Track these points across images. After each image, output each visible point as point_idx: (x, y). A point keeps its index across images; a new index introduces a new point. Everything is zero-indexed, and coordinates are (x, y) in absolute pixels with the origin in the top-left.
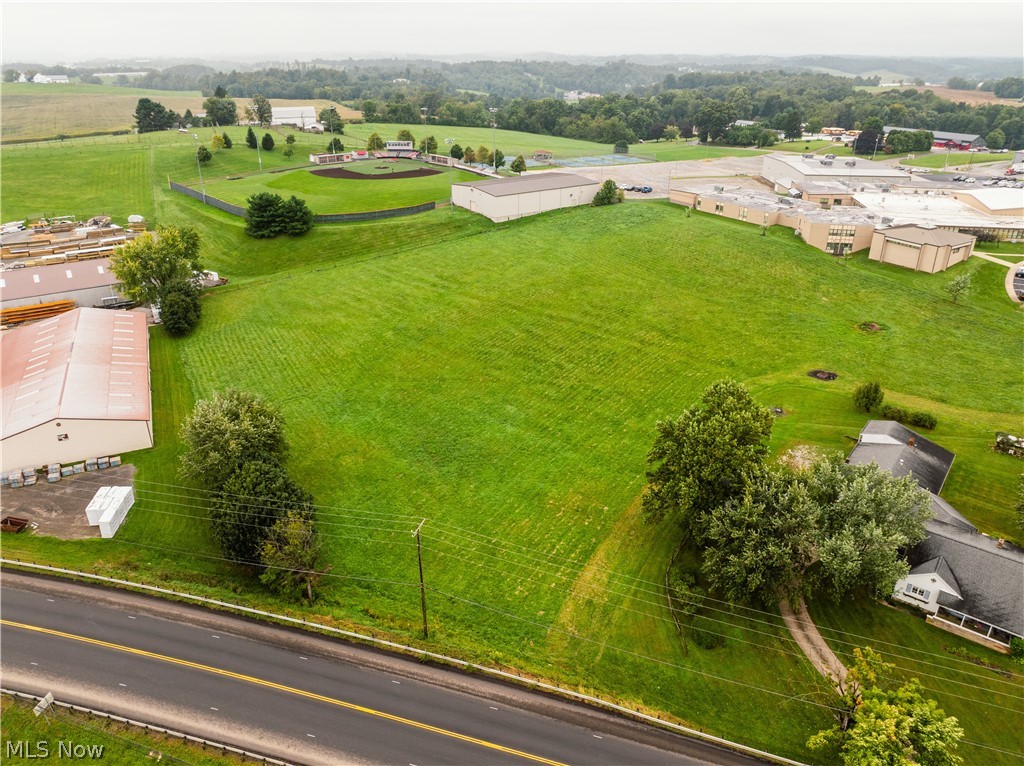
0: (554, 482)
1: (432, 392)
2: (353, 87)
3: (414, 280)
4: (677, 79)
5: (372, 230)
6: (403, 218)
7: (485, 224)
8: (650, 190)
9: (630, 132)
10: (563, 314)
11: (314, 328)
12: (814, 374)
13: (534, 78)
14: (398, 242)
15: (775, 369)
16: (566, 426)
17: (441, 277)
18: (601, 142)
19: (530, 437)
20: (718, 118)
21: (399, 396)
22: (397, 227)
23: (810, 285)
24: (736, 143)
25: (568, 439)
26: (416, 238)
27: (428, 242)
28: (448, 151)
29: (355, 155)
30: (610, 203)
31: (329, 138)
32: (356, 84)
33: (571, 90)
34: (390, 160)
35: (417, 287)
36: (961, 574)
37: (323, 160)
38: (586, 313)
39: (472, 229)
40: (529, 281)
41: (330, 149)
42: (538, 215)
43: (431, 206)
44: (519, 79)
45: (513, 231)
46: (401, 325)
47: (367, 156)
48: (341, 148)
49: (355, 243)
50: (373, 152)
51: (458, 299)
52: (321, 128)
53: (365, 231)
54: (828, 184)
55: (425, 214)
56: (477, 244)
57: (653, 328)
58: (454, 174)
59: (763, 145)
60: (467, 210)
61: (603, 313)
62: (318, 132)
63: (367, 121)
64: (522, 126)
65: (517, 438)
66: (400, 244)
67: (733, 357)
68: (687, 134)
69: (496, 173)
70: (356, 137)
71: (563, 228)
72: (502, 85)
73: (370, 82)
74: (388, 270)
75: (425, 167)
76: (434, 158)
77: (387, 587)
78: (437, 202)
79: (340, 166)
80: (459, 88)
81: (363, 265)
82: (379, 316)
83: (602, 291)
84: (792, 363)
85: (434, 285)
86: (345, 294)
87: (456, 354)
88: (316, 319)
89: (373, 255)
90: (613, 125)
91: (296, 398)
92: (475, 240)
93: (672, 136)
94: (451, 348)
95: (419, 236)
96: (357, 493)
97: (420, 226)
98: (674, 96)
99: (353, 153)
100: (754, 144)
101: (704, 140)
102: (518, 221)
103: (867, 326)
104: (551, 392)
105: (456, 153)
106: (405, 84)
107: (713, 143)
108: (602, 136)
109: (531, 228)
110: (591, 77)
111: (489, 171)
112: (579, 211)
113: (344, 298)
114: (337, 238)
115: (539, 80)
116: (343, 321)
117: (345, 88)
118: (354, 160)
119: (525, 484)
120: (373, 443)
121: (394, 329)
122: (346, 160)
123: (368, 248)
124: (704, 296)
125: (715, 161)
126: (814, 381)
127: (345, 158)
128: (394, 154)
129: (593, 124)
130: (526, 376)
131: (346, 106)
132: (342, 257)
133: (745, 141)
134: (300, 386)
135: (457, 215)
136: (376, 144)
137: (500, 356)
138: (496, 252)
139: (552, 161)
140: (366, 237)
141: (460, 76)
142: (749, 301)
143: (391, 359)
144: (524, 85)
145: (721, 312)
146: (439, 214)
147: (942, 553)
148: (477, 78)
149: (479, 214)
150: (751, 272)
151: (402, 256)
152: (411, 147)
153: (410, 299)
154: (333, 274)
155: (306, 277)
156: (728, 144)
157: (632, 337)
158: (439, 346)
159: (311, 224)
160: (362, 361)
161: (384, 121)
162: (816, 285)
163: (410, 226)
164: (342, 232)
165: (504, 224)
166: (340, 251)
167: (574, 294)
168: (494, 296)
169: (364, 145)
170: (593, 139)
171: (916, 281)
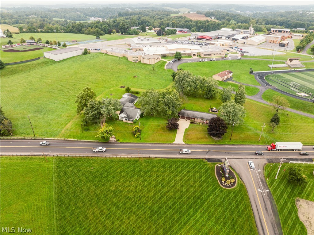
0: (63, 113)
1: (39, 100)
2: (16, 20)
3: (34, 77)
4: (122, 13)
5: (22, 66)
6: (31, 62)
7: (54, 62)
8: (100, 50)
9: (102, 32)
10: (71, 81)
11: (8, 91)
12: (121, 87)
13: (80, 13)
14: (30, 68)
15: (114, 87)
16: (68, 103)
17: (41, 76)
18: (94, 35)
19: (60, 106)
20: (124, 28)
21: (31, 102)
22: (29, 65)
23: (126, 69)
24: (130, 34)
25: (68, 105)
26: (35, 67)
27: (38, 68)
28: (45, 42)
29: (17, 45)
30: (87, 54)
31: (8, 40)
32: (17, 18)
33: (92, 17)
34: (28, 46)
35: (35, 79)
36: (128, 113)
37: (6, 47)
38: (76, 80)
39: (50, 63)
40: (63, 75)
41: (8, 43)
42: (68, 58)
43: (39, 58)
44: (75, 14)
45: (61, 63)
46: (31, 88)
47: (20, 45)
48: (12, 43)
49: (18, 70)
50: (22, 44)
51: (46, 81)
52: (5, 36)
53: (20, 66)
54: (139, 46)
55: (37, 60)
56: (51, 67)
57: (90, 82)
58: (47, 48)
59: (137, 34)
60: (49, 59)
61: (80, 80)
62: (4, 38)
63: (21, 33)
64: (71, 32)
65: (57, 106)
66: (30, 69)
67: (106, 86)
68: (118, 32)
69: (59, 47)
70: (16, 39)
71: (74, 61)
72: (69, 16)
73: (22, 17)
74: (27, 76)
75: (38, 47)
76: (41, 44)
77: (28, 133)
78: (40, 57)
79: (12, 48)
80: (54, 18)
81: (21, 75)
82: (25, 87)
83: (80, 75)
84: (117, 85)
85: (40, 78)
86: (16, 82)
87: (44, 92)
88: (9, 89)
89: (23, 72)
90: (97, 30)
91: (6, 106)
92: (51, 66)
93: (114, 33)
94: (43, 91)
95: (35, 66)
96: (22, 120)
97: (36, 64)
98: (117, 20)
99: (16, 44)
100: (134, 34)
101: (122, 34)
102: (62, 60)
103: (135, 77)
104: (66, 97)
105: (47, 43)
106: (34, 18)
107: (124, 34)
108: (94, 34)
109: (65, 62)
110: (98, 12)
111: (57, 47)
112: (79, 57)
113: (16, 83)
114: (12, 69)
115: (81, 14)
116: (16, 88)
117: (13, 20)
118: (16, 46)
119: (58, 114)
120: (25, 112)
121: (29, 89)
122: (14, 47)
123: (22, 71)
124: (103, 74)
125: (122, 40)
126: (121, 88)
127: (13, 46)
128: (29, 44)
129: (92, 30)
130: (60, 95)
131: (14, 26)
132: (14, 74)
133: (132, 33)
134: (6, 103)
135: (46, 60)
136: (23, 41)
137: (55, 91)
138: (56, 68)
139: (77, 43)
140: (21, 68)
141: (54, 13)
142: (112, 74)
143: (28, 95)
144: (76, 16)
145: (106, 77)
146: (41, 60)
147: (126, 111)
148: (61, 14)
149: (52, 60)
150: (115, 68)
151: (31, 72)
152: (34, 41)
153: (33, 82)
154: (12, 78)
155: (5, 80)
156: (128, 34)
157: (85, 84)
158: (40, 91)
159: (4, 66)
160: (21, 97)
161: (26, 32)
162: (128, 69)
163: (33, 64)
164: (14, 67)
165: (58, 61)
166: (13, 72)
167: (74, 76)
168: (54, 79)
169: (19, 41)
170: (92, 35)
171: (148, 67)
